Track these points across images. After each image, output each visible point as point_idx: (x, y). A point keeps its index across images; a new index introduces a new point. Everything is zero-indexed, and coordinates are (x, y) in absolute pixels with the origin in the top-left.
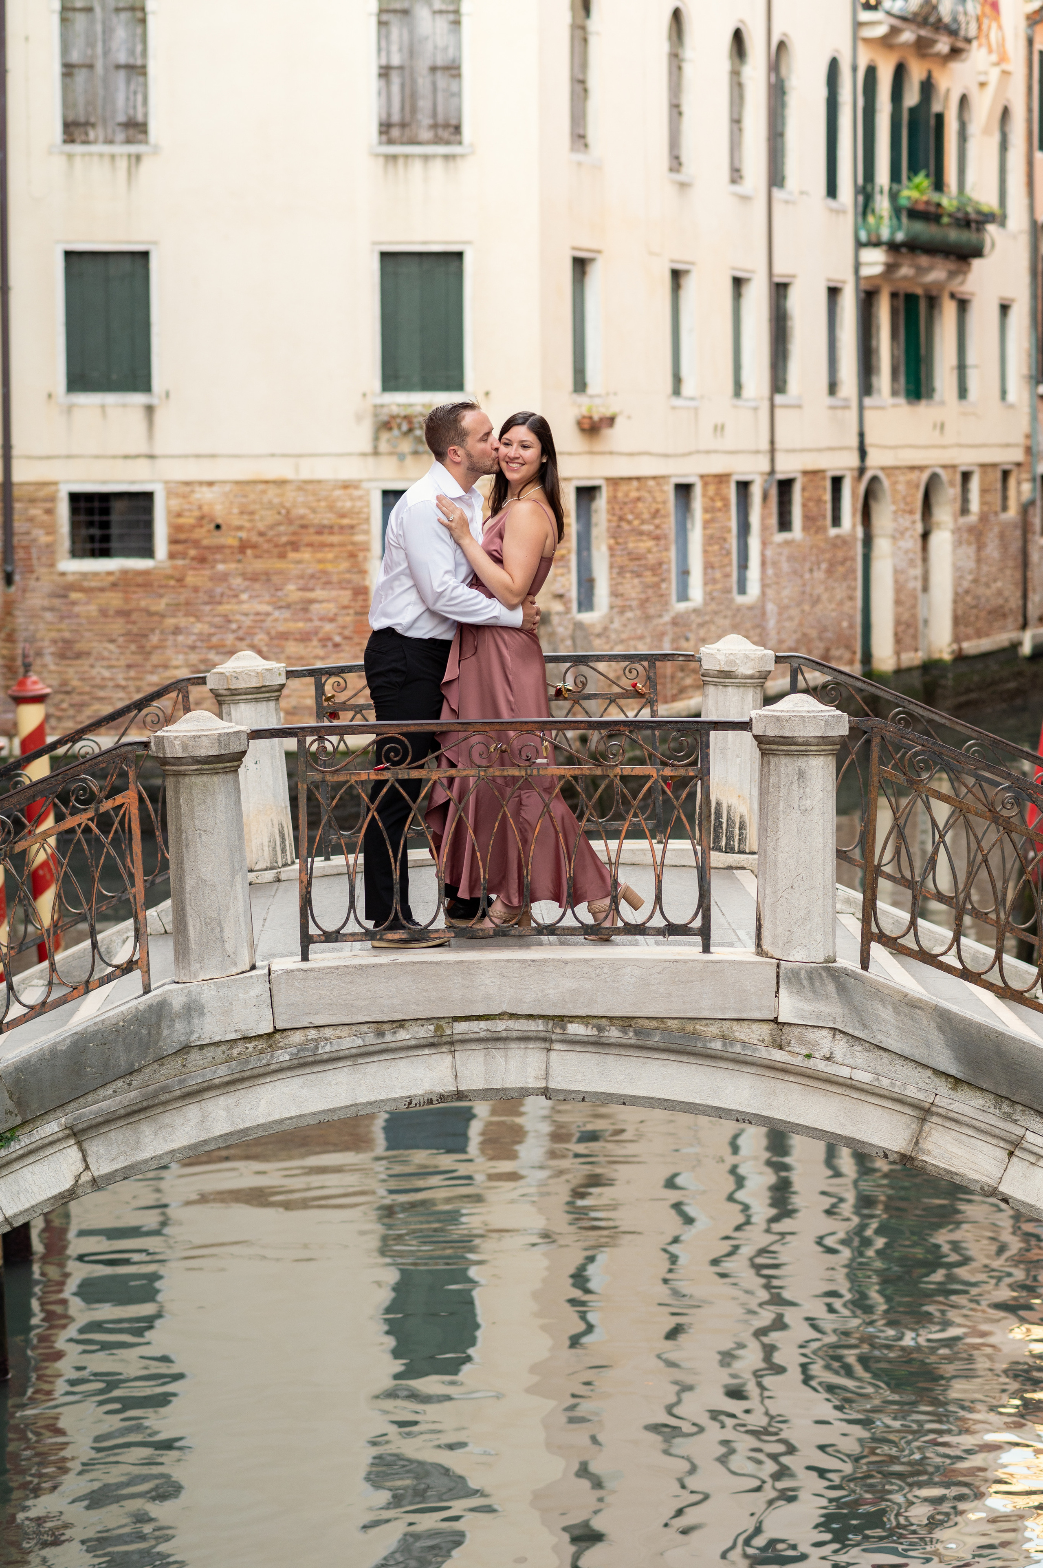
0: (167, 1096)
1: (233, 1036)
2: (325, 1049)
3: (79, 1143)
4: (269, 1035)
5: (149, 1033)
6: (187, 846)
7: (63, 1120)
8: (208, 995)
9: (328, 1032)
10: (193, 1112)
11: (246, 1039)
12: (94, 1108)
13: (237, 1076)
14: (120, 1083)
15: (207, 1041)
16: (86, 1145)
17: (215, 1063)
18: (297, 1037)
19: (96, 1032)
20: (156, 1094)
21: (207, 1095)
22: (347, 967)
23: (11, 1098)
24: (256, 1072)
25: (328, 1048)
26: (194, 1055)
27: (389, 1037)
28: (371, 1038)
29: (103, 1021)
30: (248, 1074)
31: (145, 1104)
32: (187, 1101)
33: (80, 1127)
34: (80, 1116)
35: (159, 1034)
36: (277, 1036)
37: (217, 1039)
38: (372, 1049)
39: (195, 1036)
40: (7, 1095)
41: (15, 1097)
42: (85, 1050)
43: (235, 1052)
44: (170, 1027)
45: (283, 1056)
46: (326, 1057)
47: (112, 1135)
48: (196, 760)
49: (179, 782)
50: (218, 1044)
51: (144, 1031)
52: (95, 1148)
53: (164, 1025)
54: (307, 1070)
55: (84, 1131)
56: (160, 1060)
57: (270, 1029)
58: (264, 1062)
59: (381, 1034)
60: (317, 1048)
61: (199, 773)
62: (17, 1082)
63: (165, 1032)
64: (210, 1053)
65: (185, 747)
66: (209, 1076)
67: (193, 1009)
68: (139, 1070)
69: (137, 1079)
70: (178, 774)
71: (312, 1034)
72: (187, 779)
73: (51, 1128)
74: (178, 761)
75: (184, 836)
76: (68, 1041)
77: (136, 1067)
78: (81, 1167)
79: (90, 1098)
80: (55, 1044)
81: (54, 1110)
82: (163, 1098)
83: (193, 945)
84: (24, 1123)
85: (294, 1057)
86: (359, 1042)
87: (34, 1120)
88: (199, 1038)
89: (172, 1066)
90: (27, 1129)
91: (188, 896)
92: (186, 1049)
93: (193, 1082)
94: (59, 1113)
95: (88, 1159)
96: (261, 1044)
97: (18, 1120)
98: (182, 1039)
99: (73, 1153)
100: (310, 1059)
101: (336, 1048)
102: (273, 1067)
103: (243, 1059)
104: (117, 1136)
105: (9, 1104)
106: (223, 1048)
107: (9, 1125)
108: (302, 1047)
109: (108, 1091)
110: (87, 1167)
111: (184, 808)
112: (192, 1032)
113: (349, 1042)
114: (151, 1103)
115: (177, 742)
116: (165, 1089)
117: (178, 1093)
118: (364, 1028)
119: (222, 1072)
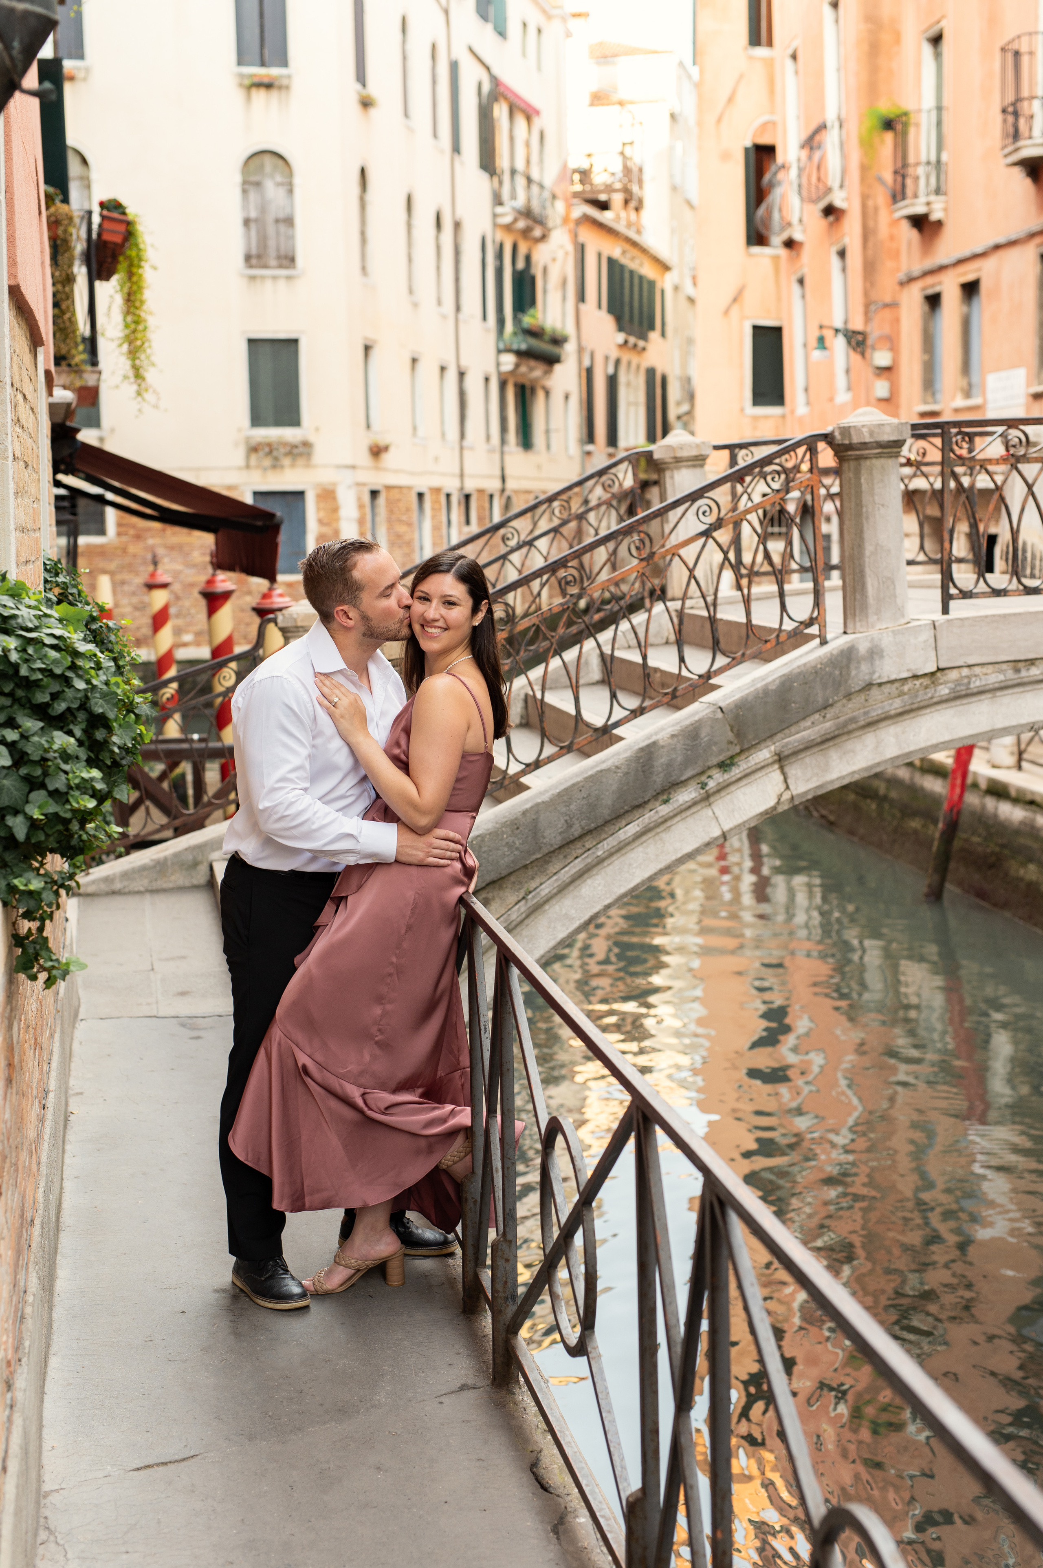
0: (854, 726)
1: (905, 675)
2: (976, 684)
3: (782, 768)
4: (933, 674)
5: (841, 674)
6: (867, 518)
7: (773, 748)
8: (887, 642)
9: (977, 670)
10: (870, 739)
11: (916, 677)
12: (797, 736)
13: (907, 708)
14: (817, 716)
15: (885, 680)
16: (787, 769)
17: (890, 697)
18: (953, 675)
19: (800, 674)
20: (846, 724)
21: (881, 725)
22: (994, 616)
23: (732, 730)
24: (922, 704)
25: (978, 683)
26: (875, 692)
27: (1024, 673)
28: (1010, 674)
29: (805, 665)
30: (915, 706)
31: (836, 733)
32: (866, 730)
33: (786, 753)
34: (787, 744)
35: (849, 674)
36: (939, 674)
37: (893, 677)
38: (1010, 683)
39: (876, 676)
40: (728, 728)
41: (735, 730)
42: (791, 688)
43: (906, 688)
44: (857, 668)
45: (944, 691)
46: (975, 690)
47: (807, 760)
48: (880, 445)
49: (860, 465)
50: (892, 682)
51: (837, 672)
52: (794, 771)
53: (852, 667)
54: (958, 702)
55: (788, 757)
56: (849, 696)
57: (934, 669)
58: (929, 695)
59: (1018, 671)
60: (969, 683)
61: (879, 456)
62: (737, 717)
63: (853, 673)
64: (886, 689)
65: (871, 433)
66: (887, 708)
67: (875, 653)
68: (831, 705)
69: (830, 713)
70: (859, 458)
71: (965, 672)
72: (868, 462)
73: (764, 754)
74: (864, 445)
75: (864, 510)
76: (777, 682)
77: (831, 701)
78: (782, 787)
79: (793, 729)
80: (767, 685)
81: (765, 740)
82: (850, 727)
83: (871, 601)
84: (742, 751)
85: (953, 691)
86: (1001, 677)
87: (749, 749)
88: (880, 677)
89: (859, 700)
90: (743, 757)
91: (867, 560)
92: (869, 686)
93: (874, 714)
94: (769, 743)
95: (789, 781)
96: (926, 681)
97: (737, 749)
98: (867, 677)
99: (776, 776)
100: (964, 693)
101: (983, 683)
102: (935, 700)
103: (914, 693)
104: (810, 760)
105: (730, 736)
106: (897, 685)
107: (730, 753)
108: (958, 683)
109: (808, 723)
110: (788, 788)
111: (865, 487)
112: (874, 672)
113: (994, 678)
114: (841, 732)
115: (865, 430)
116: (853, 720)
117: (862, 723)
118: (1004, 666)
119: (897, 705)
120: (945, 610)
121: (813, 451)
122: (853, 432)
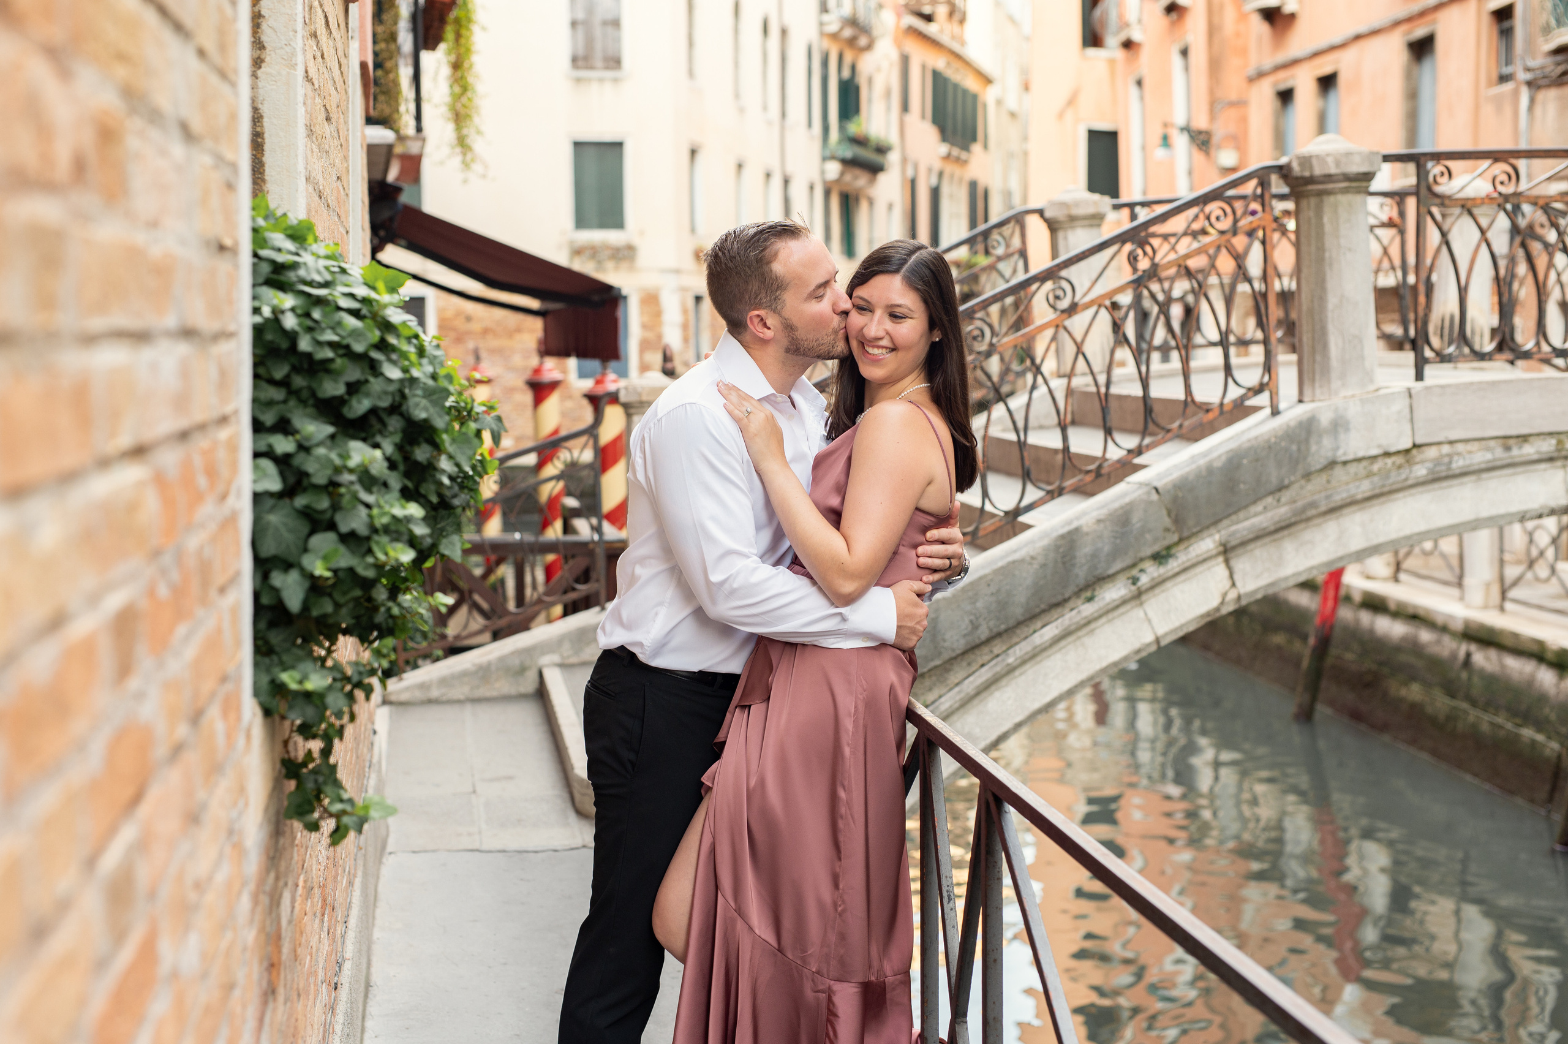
0: (1313, 512)
1: (1375, 452)
2: (1458, 464)
3: (1227, 562)
4: (1407, 451)
5: (1299, 450)
6: (1331, 265)
7: (1217, 537)
8: (1353, 411)
9: (1460, 447)
10: (1331, 528)
11: (1387, 454)
12: (1247, 524)
13: (1377, 491)
14: (1269, 500)
15: (1350, 457)
16: (1233, 563)
17: (1357, 478)
18: (1432, 453)
19: (1250, 449)
20: (1304, 510)
21: (1346, 511)
22: (1480, 383)
23: (1169, 515)
24: (1395, 487)
25: (1461, 463)
26: (1338, 471)
27: (1515, 452)
28: (1499, 453)
29: (1256, 438)
30: (1386, 489)
31: (1293, 520)
32: (1328, 517)
33: (1233, 543)
34: (1234, 533)
35: (1308, 449)
36: (1415, 452)
37: (1361, 454)
38: (1499, 463)
39: (1340, 452)
40: (1164, 512)
41: (1173, 515)
42: (1239, 466)
43: (1376, 467)
44: (1319, 443)
45: (1420, 471)
46: (1458, 471)
47: (1257, 552)
48: (1347, 177)
49: (1322, 201)
50: (1359, 460)
51: (1294, 447)
52: (1241, 564)
53: (1313, 441)
54: (1436, 485)
55: (1234, 548)
56: (1307, 476)
57: (1409, 445)
58: (1403, 476)
59: (1508, 448)
60: (1450, 462)
61: (1345, 191)
62: (1175, 499)
63: (1314, 448)
64: (1353, 468)
65: (1338, 163)
66: (1353, 491)
67: (1339, 425)
68: (1287, 487)
69: (1286, 496)
70: (1321, 194)
71: (1446, 449)
72: (1332, 199)
73: (1207, 544)
74: (1329, 178)
75: (1327, 255)
76: (1224, 458)
77: (1286, 482)
78: (1227, 583)
79: (1241, 515)
80: (1211, 462)
81: (1208, 527)
82: (1312, 512)
83: (1334, 362)
84: (1181, 540)
85: (1431, 471)
86: (1489, 456)
87: (1188, 538)
88: (1345, 454)
89: (1319, 481)
90: (1182, 547)
91: (1330, 315)
92: (1332, 464)
93: (1338, 498)
94: (1212, 530)
95: (1236, 577)
96: (1399, 460)
97: (1176, 538)
98: (1330, 454)
99: (1218, 571)
100: (1444, 474)
101: (1468, 462)
102: (1410, 482)
103: (1385, 474)
104: (1261, 553)
105: (1167, 522)
106: (1365, 463)
107: (1167, 543)
108: (1437, 462)
109: (1259, 507)
110: (1234, 585)
111: (1328, 227)
112: (1337, 448)
113: (1480, 457)
114: (1298, 518)
115: (1330, 160)
116: (1313, 505)
117: (1323, 508)
118: (1492, 443)
119: (1365, 488)
120: (1419, 376)
121: (1264, 184)
122: (1315, 162)
